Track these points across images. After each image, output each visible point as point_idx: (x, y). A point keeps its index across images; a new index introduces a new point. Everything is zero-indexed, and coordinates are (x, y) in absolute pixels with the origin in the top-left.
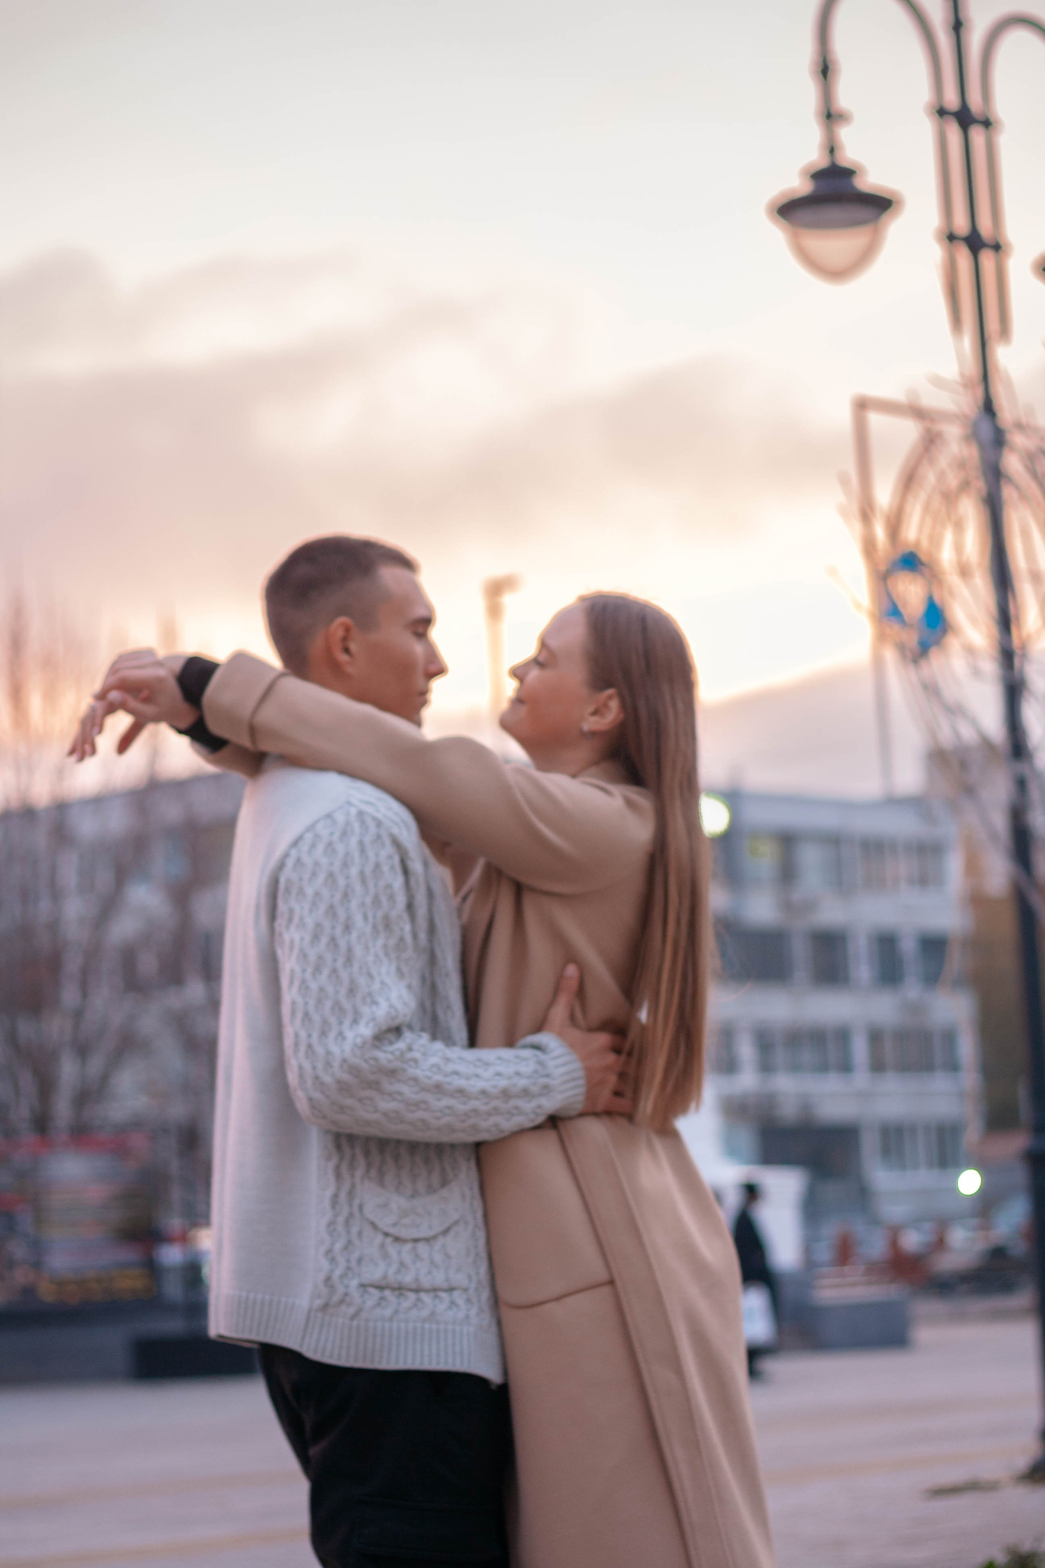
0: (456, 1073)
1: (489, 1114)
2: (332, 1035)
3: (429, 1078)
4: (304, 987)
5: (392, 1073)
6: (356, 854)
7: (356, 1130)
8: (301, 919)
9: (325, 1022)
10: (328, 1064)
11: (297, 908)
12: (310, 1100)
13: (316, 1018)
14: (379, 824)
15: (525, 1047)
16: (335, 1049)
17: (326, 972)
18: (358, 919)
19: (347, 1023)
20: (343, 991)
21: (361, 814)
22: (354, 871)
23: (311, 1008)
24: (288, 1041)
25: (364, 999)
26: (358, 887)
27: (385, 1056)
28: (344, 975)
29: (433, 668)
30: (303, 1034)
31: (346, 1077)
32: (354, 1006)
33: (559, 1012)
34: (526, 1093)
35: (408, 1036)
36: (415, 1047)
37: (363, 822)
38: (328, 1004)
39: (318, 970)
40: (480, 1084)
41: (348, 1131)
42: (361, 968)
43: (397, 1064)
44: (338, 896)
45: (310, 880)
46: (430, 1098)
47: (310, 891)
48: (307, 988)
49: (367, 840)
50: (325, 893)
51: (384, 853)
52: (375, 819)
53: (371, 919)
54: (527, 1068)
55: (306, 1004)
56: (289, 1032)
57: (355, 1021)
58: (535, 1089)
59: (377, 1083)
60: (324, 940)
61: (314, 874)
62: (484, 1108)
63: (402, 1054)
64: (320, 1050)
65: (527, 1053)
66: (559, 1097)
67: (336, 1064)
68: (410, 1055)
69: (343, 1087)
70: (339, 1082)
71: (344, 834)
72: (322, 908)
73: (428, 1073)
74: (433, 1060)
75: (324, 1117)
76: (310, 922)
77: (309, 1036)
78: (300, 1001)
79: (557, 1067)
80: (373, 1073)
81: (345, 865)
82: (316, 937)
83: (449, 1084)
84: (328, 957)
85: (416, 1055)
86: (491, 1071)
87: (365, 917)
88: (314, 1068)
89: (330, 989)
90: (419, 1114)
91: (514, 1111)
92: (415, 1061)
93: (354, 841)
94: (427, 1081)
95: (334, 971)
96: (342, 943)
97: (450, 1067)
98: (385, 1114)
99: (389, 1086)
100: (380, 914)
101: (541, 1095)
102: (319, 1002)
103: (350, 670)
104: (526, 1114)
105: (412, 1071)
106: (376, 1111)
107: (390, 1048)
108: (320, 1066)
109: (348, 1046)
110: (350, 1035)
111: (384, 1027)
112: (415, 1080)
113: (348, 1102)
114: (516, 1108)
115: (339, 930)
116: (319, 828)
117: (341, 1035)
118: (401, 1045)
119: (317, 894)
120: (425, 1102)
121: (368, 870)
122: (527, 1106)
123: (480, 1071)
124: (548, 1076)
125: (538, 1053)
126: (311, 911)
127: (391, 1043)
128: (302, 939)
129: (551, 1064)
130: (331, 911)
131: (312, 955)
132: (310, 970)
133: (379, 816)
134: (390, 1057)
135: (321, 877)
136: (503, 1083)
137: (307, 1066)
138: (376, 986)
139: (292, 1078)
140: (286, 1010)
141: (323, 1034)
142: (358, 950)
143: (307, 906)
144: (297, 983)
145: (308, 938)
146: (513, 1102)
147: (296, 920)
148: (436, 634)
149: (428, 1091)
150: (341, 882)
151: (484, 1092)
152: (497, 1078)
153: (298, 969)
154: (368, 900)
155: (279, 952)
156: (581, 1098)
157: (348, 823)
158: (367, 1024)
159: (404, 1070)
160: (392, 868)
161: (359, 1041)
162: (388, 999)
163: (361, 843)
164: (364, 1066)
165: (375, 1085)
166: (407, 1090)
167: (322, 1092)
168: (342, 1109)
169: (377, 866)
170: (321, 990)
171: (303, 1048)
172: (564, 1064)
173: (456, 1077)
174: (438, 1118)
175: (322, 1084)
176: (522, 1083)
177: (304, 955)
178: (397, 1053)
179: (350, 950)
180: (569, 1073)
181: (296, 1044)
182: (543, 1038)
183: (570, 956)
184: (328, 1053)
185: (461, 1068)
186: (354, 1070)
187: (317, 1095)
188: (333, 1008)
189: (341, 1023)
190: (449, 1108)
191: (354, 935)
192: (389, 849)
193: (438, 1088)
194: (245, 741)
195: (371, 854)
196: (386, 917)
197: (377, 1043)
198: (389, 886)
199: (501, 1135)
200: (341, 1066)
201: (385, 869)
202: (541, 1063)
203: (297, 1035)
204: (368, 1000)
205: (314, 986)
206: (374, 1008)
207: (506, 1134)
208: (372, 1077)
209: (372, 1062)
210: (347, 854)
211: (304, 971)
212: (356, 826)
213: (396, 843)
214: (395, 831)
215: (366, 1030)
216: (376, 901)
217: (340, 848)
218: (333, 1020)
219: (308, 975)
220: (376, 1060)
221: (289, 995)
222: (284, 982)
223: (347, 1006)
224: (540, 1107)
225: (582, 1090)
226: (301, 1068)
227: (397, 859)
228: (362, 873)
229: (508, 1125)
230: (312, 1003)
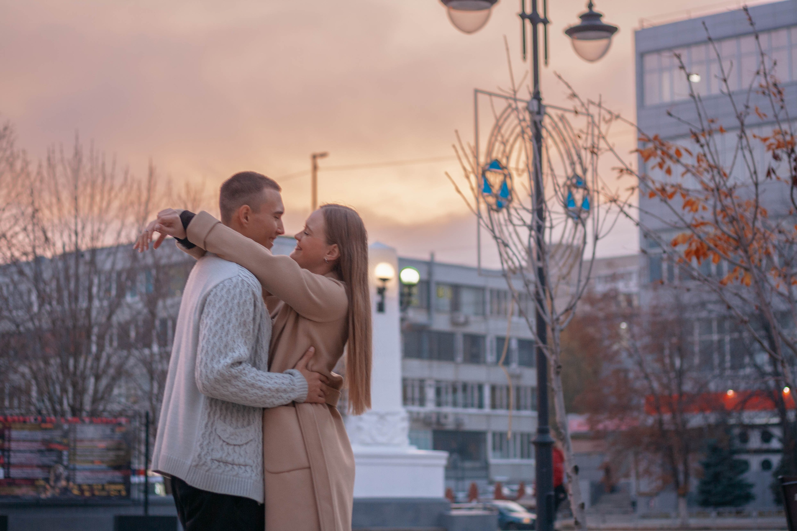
0: (260, 380)
1: (270, 397)
2: (215, 361)
3: (250, 381)
4: (208, 341)
5: (236, 377)
6: (238, 296)
7: (219, 398)
8: (212, 316)
9: (214, 355)
10: (212, 371)
11: (211, 311)
12: (203, 384)
13: (210, 354)
14: (249, 286)
15: (286, 373)
16: (216, 366)
17: (217, 337)
18: (234, 320)
19: (222, 357)
20: (223, 345)
21: (243, 280)
22: (236, 302)
23: (209, 349)
24: (198, 361)
25: (230, 350)
26: (236, 308)
27: (234, 371)
28: (224, 339)
29: (279, 230)
30: (204, 359)
31: (218, 377)
32: (226, 352)
33: (303, 362)
34: (285, 391)
35: (244, 365)
36: (246, 369)
37: (243, 284)
38: (216, 349)
39: (215, 335)
40: (269, 386)
41: (216, 398)
42: (231, 338)
43: (239, 374)
44: (228, 310)
45: (219, 302)
46: (249, 389)
47: (217, 306)
48: (209, 342)
49: (243, 290)
50: (224, 308)
51: (248, 297)
52: (248, 283)
53: (239, 321)
54: (286, 381)
55: (208, 347)
56: (199, 357)
57: (225, 357)
58: (289, 390)
59: (230, 381)
60: (220, 325)
61: (221, 300)
62: (269, 395)
63: (241, 371)
64: (210, 366)
65: (287, 376)
66: (298, 394)
67: (215, 372)
68: (243, 372)
69: (217, 381)
70: (215, 379)
71: (235, 287)
72: (221, 313)
73: (250, 379)
74: (253, 374)
75: (208, 391)
76: (215, 317)
77: (207, 360)
78: (206, 346)
79: (298, 382)
80: (229, 377)
81: (233, 299)
82: (216, 323)
83: (257, 384)
84: (220, 332)
85: (247, 372)
86: (273, 381)
87: (237, 319)
88: (206, 372)
89: (218, 344)
90: (244, 394)
91: (280, 397)
92: (245, 374)
93: (238, 290)
94: (249, 382)
95: (221, 337)
96: (226, 327)
97: (258, 378)
98: (231, 393)
99: (234, 382)
100: (243, 319)
101: (291, 392)
102: (213, 348)
103: (246, 225)
104: (284, 399)
105: (244, 378)
106: (228, 391)
107: (237, 368)
108: (209, 371)
109: (221, 366)
110: (222, 362)
111: (236, 361)
112: (245, 381)
113: (218, 386)
114: (281, 396)
115: (226, 323)
116: (226, 282)
117: (219, 361)
118: (241, 367)
119: (220, 307)
120: (247, 390)
121: (241, 302)
122: (285, 396)
123: (269, 381)
124: (294, 385)
125: (291, 376)
126: (217, 313)
127: (237, 366)
128: (211, 323)
129: (296, 380)
130: (224, 315)
131: (213, 331)
132: (212, 335)
133: (249, 283)
134: (236, 371)
135: (223, 301)
136: (277, 386)
137: (204, 371)
138: (236, 346)
139: (197, 375)
140: (199, 349)
141: (212, 360)
142: (232, 331)
143: (215, 311)
144: (206, 339)
145: (213, 323)
146: (279, 394)
147: (210, 316)
148: (283, 218)
149: (249, 386)
150: (230, 305)
151: (270, 389)
152: (275, 384)
153: (207, 334)
154: (239, 313)
155: (201, 327)
156: (306, 396)
157: (237, 283)
158: (230, 359)
159: (241, 377)
160: (251, 303)
161: (226, 364)
162: (239, 352)
163: (241, 291)
164: (227, 374)
165: (228, 381)
166: (240, 384)
167: (208, 382)
168: (215, 389)
169: (245, 301)
170: (215, 343)
171: (203, 364)
172: (300, 382)
173: (259, 382)
174: (251, 397)
175: (208, 378)
176: (284, 387)
177: (210, 329)
178: (239, 370)
179: (228, 331)
180: (302, 385)
181: (201, 362)
182: (294, 371)
183: (313, 343)
184: (213, 367)
185: (262, 379)
186: (222, 375)
187: (206, 382)
188: (218, 351)
189: (220, 357)
190: (256, 393)
191: (231, 325)
192: (250, 296)
193: (253, 385)
194: (202, 246)
195: (244, 296)
196: (245, 321)
197: (232, 366)
198: (248, 310)
199: (274, 406)
200: (217, 373)
201: (248, 303)
202: (292, 380)
203: (202, 359)
204: (232, 350)
205: (212, 341)
206: (234, 354)
207: (276, 406)
208: (229, 378)
209: (229, 373)
210: (235, 295)
211: (209, 335)
212: (240, 284)
213: (254, 294)
214: (254, 290)
215: (229, 361)
216: (242, 314)
217: (232, 292)
218: (217, 355)
219: (210, 337)
220: (230, 372)
221: (202, 343)
222: (201, 338)
223: (223, 351)
224: (290, 397)
225: (306, 393)
226: (201, 371)
227: (253, 300)
228: (239, 303)
229: (277, 402)
230: (210, 347)
